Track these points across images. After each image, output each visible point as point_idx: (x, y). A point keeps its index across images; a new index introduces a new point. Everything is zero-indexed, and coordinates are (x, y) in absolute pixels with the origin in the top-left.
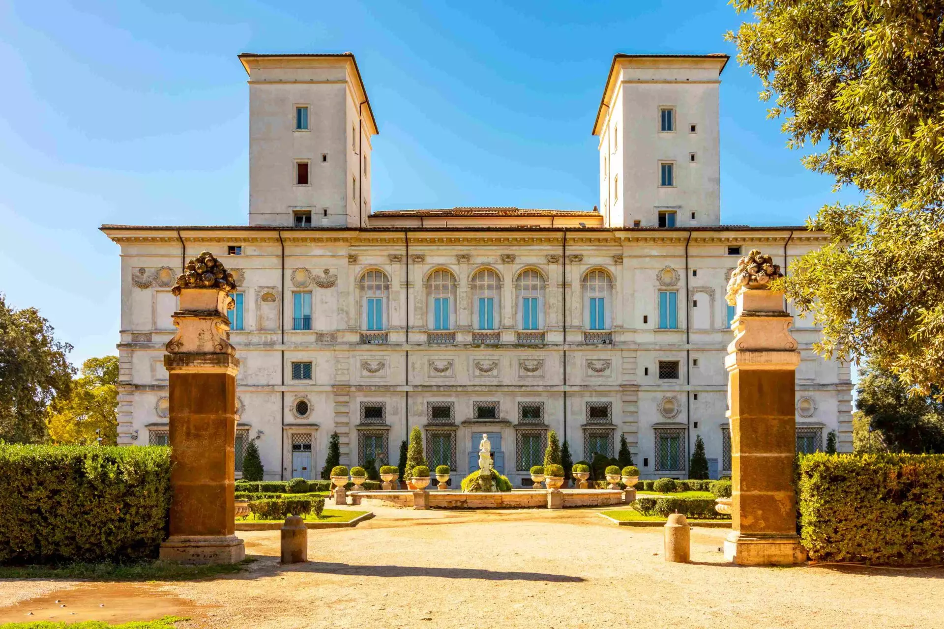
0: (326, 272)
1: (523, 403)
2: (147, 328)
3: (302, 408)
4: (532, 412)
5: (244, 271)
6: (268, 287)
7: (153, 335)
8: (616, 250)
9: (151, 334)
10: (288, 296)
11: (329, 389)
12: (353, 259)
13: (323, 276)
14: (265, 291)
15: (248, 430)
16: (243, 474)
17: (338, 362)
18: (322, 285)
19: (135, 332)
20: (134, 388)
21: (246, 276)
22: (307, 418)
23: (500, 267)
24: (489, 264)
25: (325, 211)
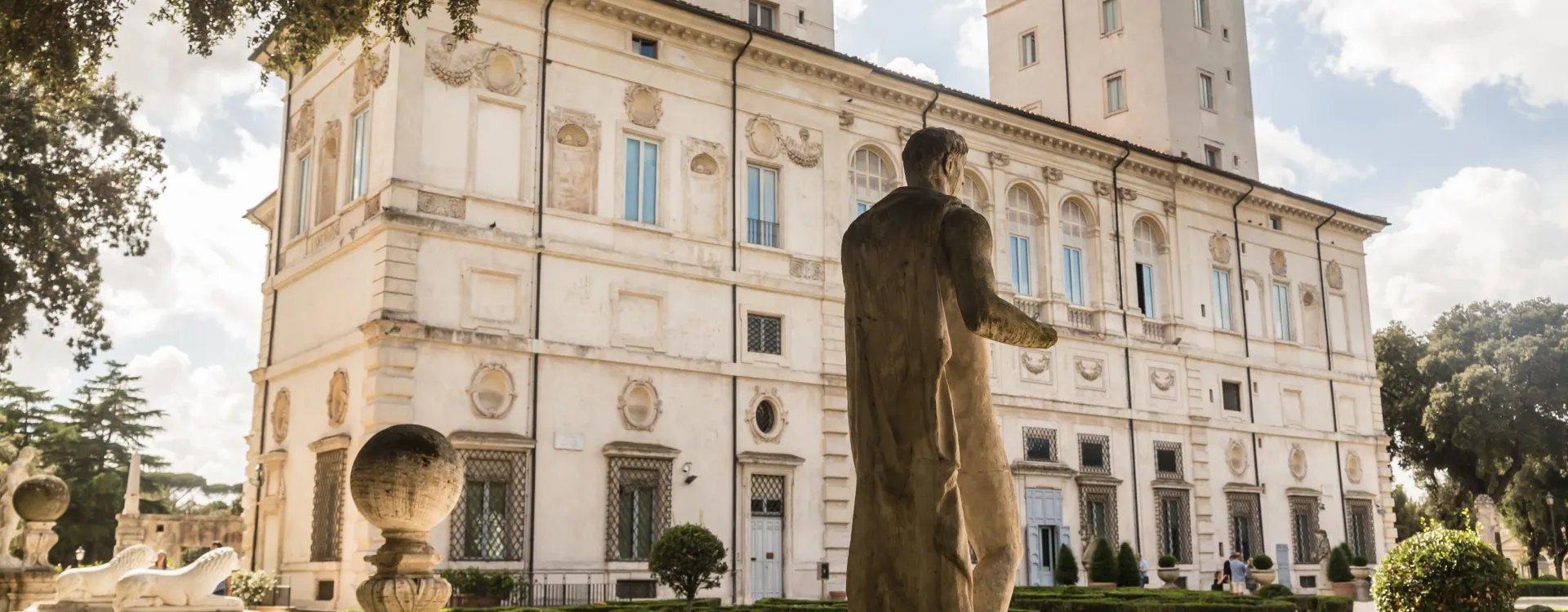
0: (805, 135)
1: (1085, 435)
2: (454, 184)
3: (766, 416)
4: (1093, 453)
5: (661, 95)
6: (706, 143)
7: (469, 202)
8: (1165, 193)
9: (464, 199)
10: (742, 169)
11: (816, 380)
12: (846, 120)
13: (799, 140)
14: (699, 150)
15: (671, 460)
16: (650, 566)
17: (826, 324)
18: (799, 161)
19: (425, 189)
20: (421, 335)
21: (664, 106)
22: (776, 440)
23: (1040, 187)
24: (1027, 179)
25: (801, 14)
